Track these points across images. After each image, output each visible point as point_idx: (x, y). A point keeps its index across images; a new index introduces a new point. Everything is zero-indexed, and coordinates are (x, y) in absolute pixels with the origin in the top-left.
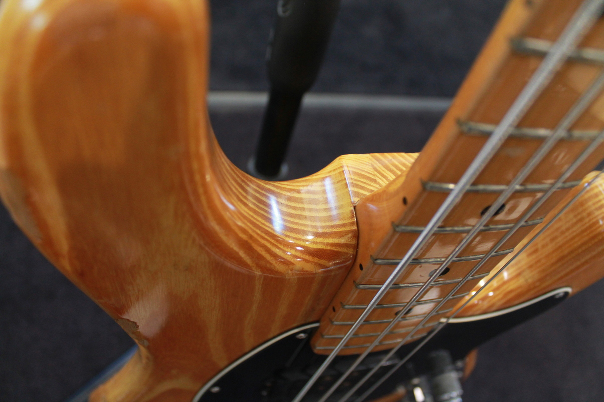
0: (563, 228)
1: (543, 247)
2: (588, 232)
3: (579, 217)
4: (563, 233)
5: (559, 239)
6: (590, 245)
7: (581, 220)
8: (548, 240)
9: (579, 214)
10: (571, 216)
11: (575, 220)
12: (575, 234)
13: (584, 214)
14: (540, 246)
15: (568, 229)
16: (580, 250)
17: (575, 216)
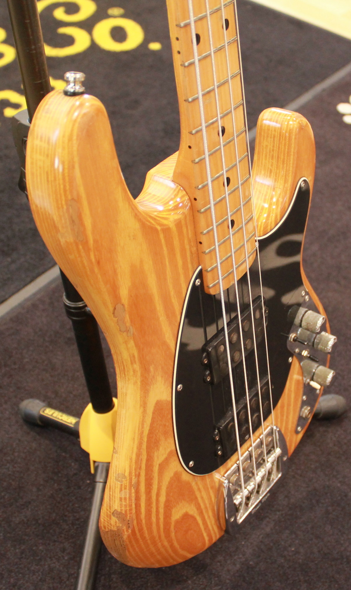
0: (272, 148)
1: (272, 166)
2: (281, 138)
3: (273, 136)
4: (273, 150)
5: (275, 155)
6: (287, 143)
7: (274, 137)
8: (271, 160)
9: (271, 135)
10: (269, 139)
11: (272, 139)
12: (278, 145)
13: (273, 133)
14: (270, 167)
15: (273, 146)
16: (287, 150)
17: (271, 138)
